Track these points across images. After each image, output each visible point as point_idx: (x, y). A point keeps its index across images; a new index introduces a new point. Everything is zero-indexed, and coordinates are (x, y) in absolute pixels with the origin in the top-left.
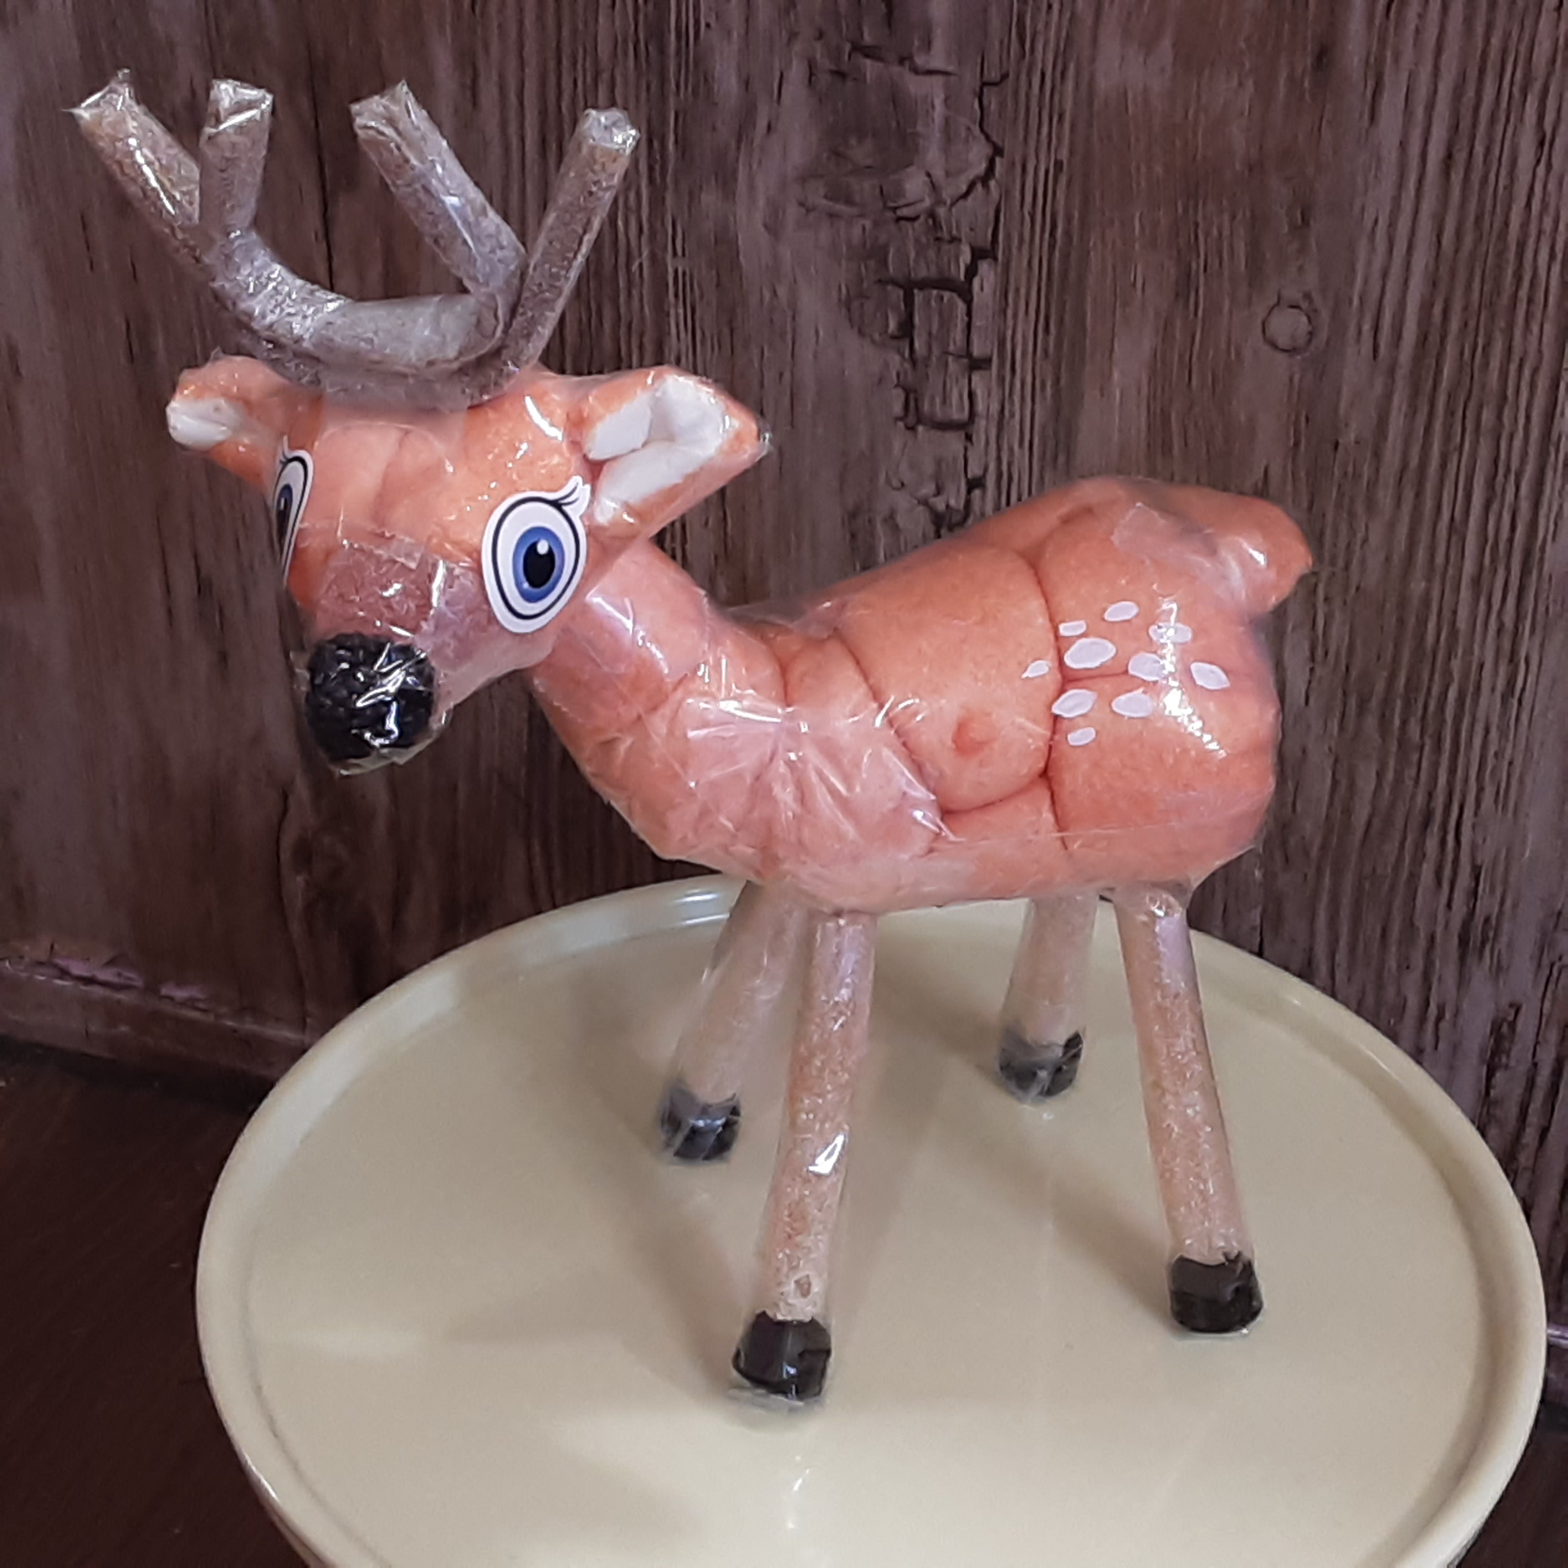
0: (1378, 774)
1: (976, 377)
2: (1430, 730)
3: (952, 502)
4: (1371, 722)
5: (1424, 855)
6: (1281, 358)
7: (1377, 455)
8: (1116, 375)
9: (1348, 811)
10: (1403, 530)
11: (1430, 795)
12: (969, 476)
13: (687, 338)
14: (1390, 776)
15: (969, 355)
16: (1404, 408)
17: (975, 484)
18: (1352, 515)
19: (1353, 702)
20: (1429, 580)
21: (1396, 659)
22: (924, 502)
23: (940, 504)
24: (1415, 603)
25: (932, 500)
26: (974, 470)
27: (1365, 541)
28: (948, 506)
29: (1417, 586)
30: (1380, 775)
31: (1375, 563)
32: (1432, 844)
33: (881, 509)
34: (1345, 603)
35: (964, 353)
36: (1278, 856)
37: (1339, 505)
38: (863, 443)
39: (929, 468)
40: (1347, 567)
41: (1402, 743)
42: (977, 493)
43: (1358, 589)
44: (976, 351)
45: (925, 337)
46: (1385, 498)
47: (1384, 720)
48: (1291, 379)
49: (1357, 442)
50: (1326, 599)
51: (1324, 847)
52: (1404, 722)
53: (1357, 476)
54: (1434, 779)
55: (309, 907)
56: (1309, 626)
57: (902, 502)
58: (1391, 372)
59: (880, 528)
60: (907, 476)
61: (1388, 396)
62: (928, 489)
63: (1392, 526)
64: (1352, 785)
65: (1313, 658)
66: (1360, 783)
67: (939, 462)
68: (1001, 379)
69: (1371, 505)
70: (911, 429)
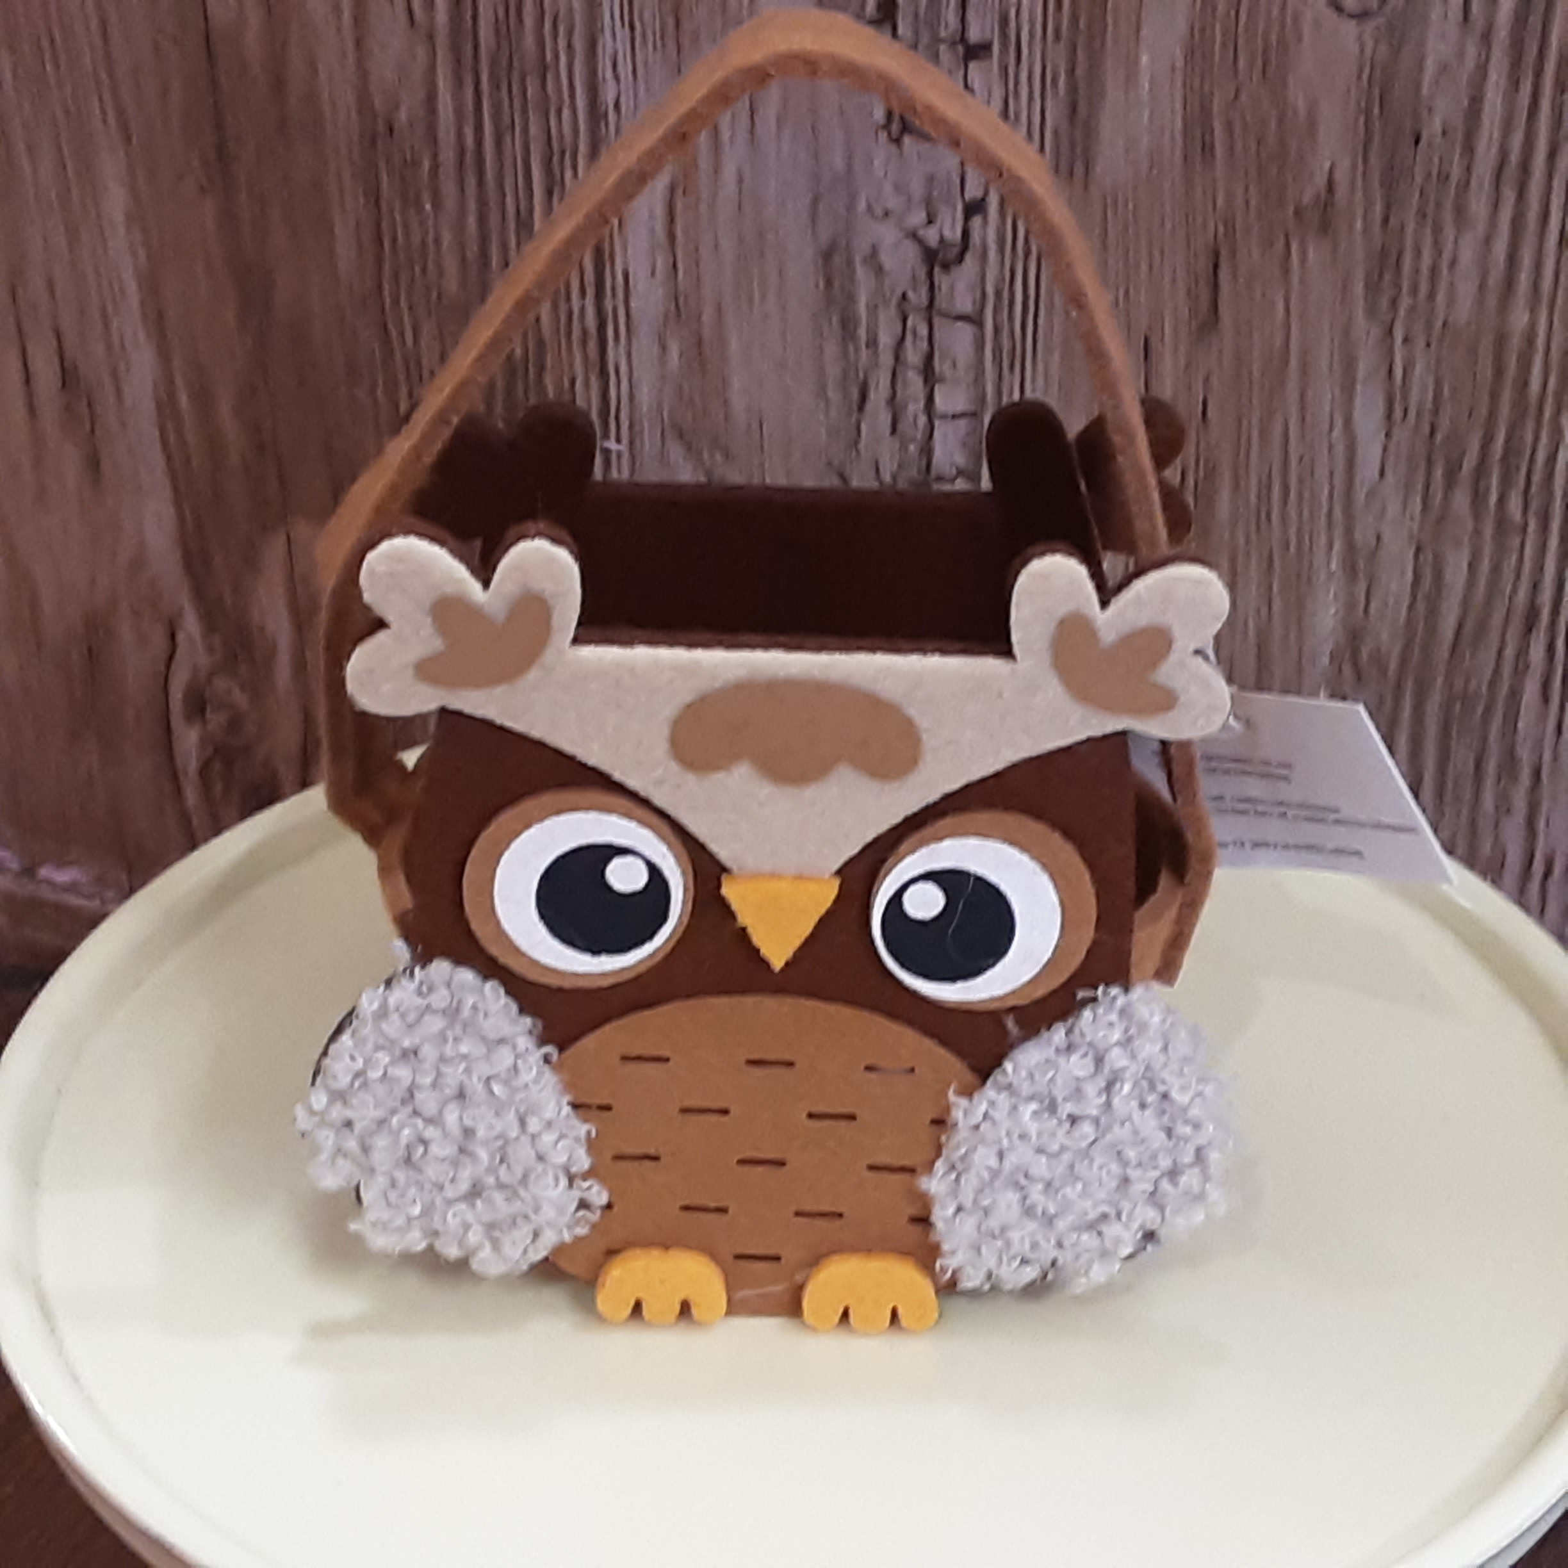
0: (1470, 565)
1: (973, 66)
2: (1534, 505)
3: (947, 233)
4: (1461, 500)
5: (1528, 667)
6: (1350, 28)
7: (1469, 149)
8: (1145, 59)
9: (1433, 613)
10: (1500, 249)
11: (1535, 587)
12: (967, 196)
13: (623, 34)
14: (1485, 566)
15: (963, 39)
16: (1503, 82)
17: (974, 208)
18: (1437, 230)
19: (1438, 473)
20: (1533, 310)
21: (1492, 415)
22: (914, 236)
23: (931, 236)
24: (1515, 342)
25: (921, 233)
26: (973, 191)
27: (1453, 263)
28: (942, 240)
29: (1519, 319)
30: (1472, 567)
31: (1467, 290)
32: (1537, 653)
33: (861, 247)
34: (1428, 345)
35: (958, 38)
36: (1347, 670)
37: (1422, 215)
38: (839, 163)
39: (917, 188)
40: (1432, 296)
41: (1502, 522)
42: (976, 221)
43: (1444, 324)
44: (974, 35)
45: (910, 19)
46: (1479, 206)
47: (1478, 497)
48: (1362, 51)
49: (1444, 133)
50: (1406, 340)
51: (1404, 661)
52: (1502, 500)
53: (1444, 178)
54: (1540, 568)
55: (204, 770)
56: (1383, 372)
57: (887, 235)
58: (1486, 37)
59: (861, 272)
60: (893, 202)
61: (1482, 70)
62: (918, 218)
63: (1488, 240)
64: (1438, 576)
65: (1389, 416)
66: (1448, 576)
67: (931, 179)
68: (1004, 70)
69: (1460, 211)
70: (897, 141)
